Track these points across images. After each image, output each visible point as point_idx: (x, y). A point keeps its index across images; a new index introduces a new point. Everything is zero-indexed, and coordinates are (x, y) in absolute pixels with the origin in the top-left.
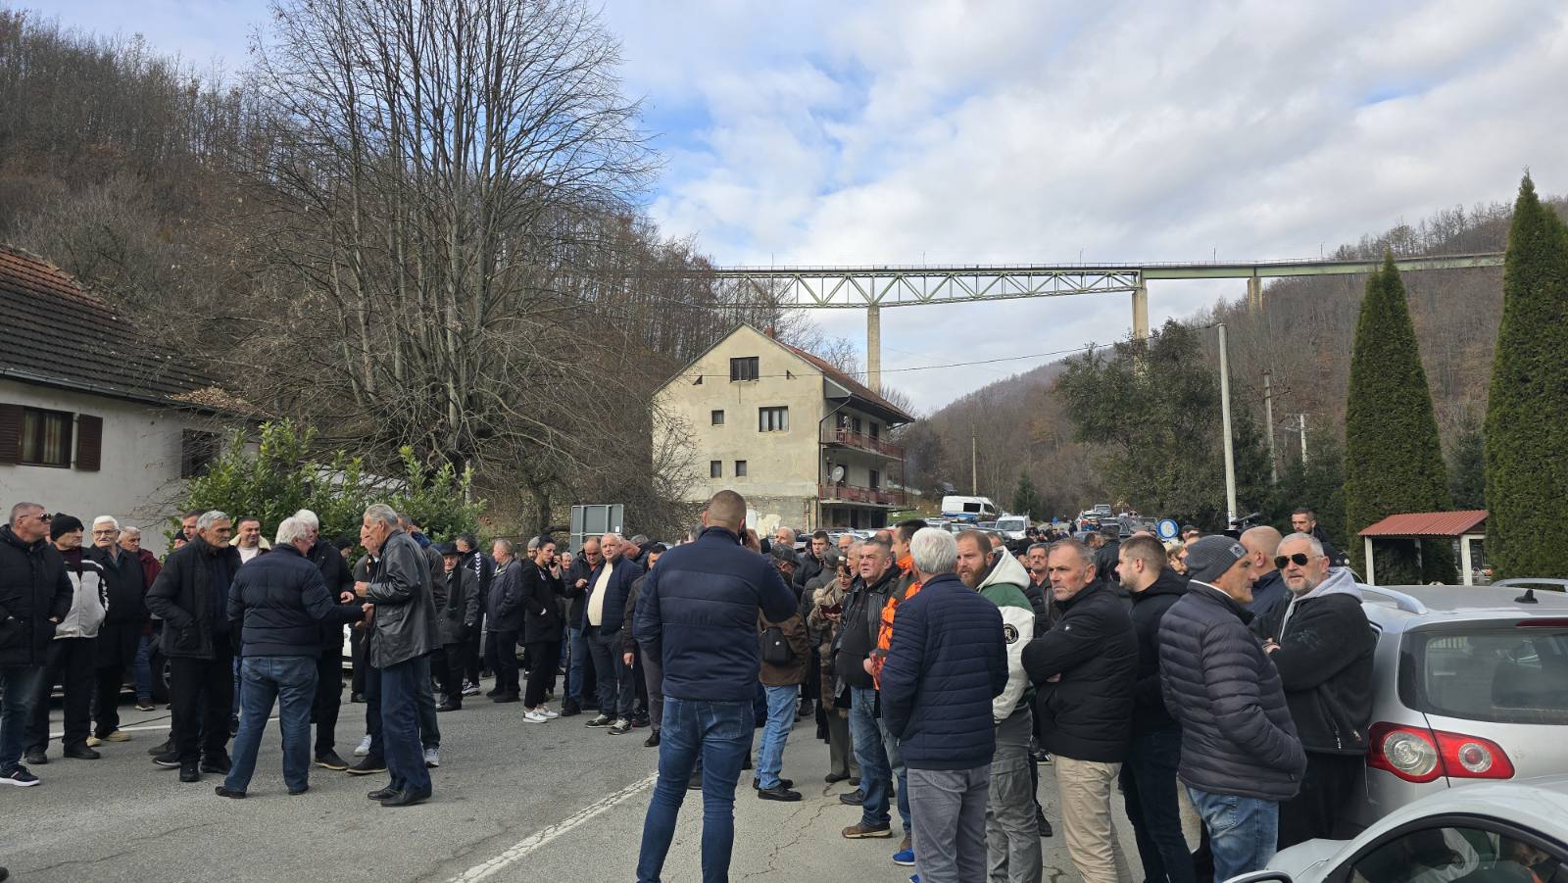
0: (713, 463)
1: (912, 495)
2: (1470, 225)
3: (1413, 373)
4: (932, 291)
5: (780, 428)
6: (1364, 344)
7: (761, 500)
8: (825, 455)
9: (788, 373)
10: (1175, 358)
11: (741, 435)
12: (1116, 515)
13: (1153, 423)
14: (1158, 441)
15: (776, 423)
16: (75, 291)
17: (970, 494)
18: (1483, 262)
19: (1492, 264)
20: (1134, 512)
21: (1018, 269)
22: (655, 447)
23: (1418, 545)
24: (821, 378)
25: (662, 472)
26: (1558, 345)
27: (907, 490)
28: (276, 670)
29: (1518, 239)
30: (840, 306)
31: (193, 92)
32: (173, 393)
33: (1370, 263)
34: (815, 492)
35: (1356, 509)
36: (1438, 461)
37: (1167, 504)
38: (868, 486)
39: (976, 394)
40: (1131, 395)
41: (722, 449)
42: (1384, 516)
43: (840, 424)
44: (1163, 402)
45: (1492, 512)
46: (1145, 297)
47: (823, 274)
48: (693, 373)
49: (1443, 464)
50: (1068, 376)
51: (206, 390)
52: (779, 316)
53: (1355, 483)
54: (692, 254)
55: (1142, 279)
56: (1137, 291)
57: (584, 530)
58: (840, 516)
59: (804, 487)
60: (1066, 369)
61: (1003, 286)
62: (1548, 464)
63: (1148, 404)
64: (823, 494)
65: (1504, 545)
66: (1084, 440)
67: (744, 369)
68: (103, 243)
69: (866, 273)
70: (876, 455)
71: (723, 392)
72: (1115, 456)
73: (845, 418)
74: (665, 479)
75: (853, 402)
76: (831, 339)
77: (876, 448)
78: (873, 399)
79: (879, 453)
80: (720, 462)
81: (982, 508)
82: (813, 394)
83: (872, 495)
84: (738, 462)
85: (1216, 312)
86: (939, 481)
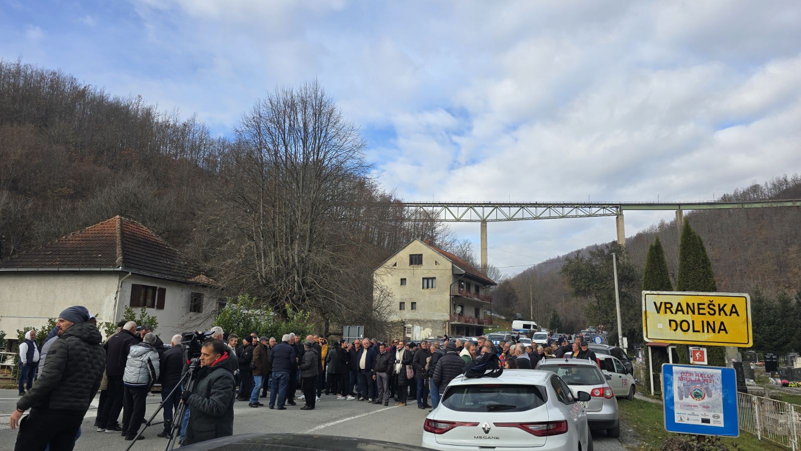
0: (401, 303)
1: (500, 319)
2: (791, 185)
4: (513, 214)
5: (432, 287)
7: (423, 321)
8: (453, 301)
9: (436, 262)
11: (414, 290)
13: (608, 289)
14: (610, 297)
15: (430, 285)
16: (153, 237)
17: (528, 320)
21: (557, 204)
22: (375, 298)
24: (451, 265)
25: (378, 309)
27: (498, 316)
30: (466, 221)
31: (166, 125)
32: (190, 278)
33: (740, 203)
34: (448, 318)
38: (474, 315)
39: (537, 266)
40: (596, 276)
41: (405, 297)
43: (460, 286)
46: (623, 219)
47: (458, 205)
48: (390, 262)
50: (567, 266)
51: (200, 276)
52: (435, 228)
54: (393, 198)
55: (621, 210)
56: (619, 216)
57: (348, 336)
58: (458, 330)
59: (443, 315)
60: (566, 263)
61: (550, 212)
63: (605, 280)
64: (452, 319)
66: (577, 296)
67: (416, 260)
68: (133, 200)
69: (480, 205)
70: (478, 301)
71: (406, 270)
72: (591, 304)
73: (463, 283)
74: (379, 313)
75: (466, 276)
76: (461, 239)
77: (478, 298)
78: (476, 274)
79: (479, 300)
80: (404, 303)
81: (532, 327)
82: (447, 271)
83: (476, 320)
84: (412, 303)
85: (660, 227)
86: (513, 312)
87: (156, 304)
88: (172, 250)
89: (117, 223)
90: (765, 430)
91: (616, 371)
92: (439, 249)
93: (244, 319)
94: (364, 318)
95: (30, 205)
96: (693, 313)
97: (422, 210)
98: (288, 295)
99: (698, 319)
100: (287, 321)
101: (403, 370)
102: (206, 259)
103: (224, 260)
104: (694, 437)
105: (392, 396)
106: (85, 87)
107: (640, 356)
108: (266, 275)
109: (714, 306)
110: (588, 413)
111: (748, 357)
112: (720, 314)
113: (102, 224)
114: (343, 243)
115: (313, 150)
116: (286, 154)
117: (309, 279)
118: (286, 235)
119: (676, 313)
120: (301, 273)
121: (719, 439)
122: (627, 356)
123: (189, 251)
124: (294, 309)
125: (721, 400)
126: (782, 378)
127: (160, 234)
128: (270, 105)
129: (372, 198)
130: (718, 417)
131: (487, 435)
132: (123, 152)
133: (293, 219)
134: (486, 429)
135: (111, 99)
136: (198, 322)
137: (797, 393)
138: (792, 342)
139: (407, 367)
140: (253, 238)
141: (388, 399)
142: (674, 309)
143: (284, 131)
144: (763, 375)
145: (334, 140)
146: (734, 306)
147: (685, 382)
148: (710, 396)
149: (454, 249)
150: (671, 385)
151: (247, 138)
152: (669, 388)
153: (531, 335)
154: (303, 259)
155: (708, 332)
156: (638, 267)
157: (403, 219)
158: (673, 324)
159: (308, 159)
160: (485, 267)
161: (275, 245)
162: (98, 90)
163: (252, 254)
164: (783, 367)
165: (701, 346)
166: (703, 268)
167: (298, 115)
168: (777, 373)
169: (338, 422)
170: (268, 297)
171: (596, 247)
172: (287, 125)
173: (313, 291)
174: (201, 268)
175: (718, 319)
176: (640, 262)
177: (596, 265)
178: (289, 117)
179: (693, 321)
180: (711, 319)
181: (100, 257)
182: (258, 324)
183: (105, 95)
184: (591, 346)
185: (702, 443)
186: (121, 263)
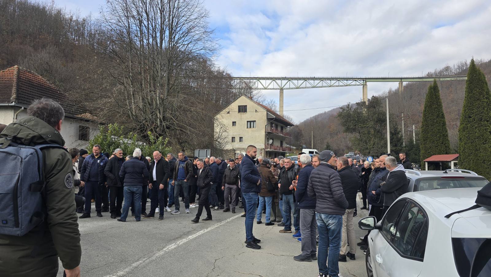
0: (232, 138)
1: (293, 149)
3: (441, 114)
4: (300, 85)
5: (253, 127)
6: (427, 106)
8: (267, 136)
9: (256, 110)
10: (375, 108)
11: (241, 130)
12: (356, 155)
13: (367, 127)
14: (369, 133)
16: (47, 84)
17: (311, 148)
20: (361, 154)
21: (327, 78)
22: (215, 133)
23: (441, 164)
24: (266, 112)
25: (218, 140)
26: (479, 107)
27: (292, 147)
28: (135, 189)
29: (469, 77)
30: (271, 89)
31: (71, 20)
32: (77, 115)
34: (264, 147)
35: (423, 154)
36: (447, 140)
37: (371, 152)
38: (280, 145)
39: (313, 117)
40: (361, 119)
41: (235, 134)
42: (431, 155)
43: (272, 126)
44: (371, 121)
45: (460, 154)
46: (367, 87)
47: (266, 79)
48: (227, 110)
49: (449, 141)
50: (341, 112)
51: (86, 114)
52: (252, 92)
53: (423, 146)
54: (225, 72)
55: (366, 82)
56: (364, 86)
58: (271, 154)
59: (260, 145)
60: (341, 110)
61: (322, 84)
62: (476, 141)
63: (366, 121)
64: (266, 148)
65: (463, 164)
66: (346, 132)
67: (242, 109)
68: (46, 67)
69: (279, 79)
71: (235, 116)
72: (355, 137)
74: (219, 142)
75: (276, 120)
76: (268, 99)
77: (282, 134)
78: (281, 119)
79: (283, 135)
80: (235, 137)
82: (264, 117)
83: (281, 148)
84: (240, 138)
86: (301, 144)
88: (63, 94)
89: (15, 71)
92: (257, 103)
97: (243, 81)
98: (152, 128)
100: (150, 145)
108: (136, 113)
113: (3, 72)
117: (168, 115)
120: (161, 111)
129: (211, 72)
140: (124, 84)
157: (231, 86)
163: (124, 96)
174: (87, 108)
177: (360, 112)
186: (14, 100)
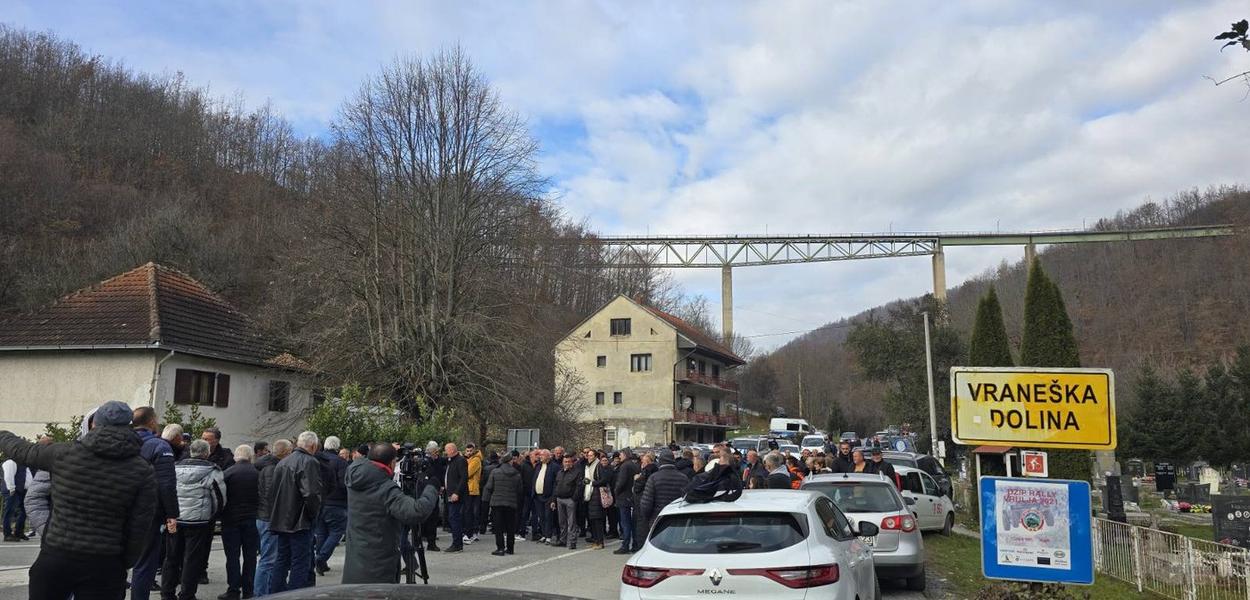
0: (598, 394)
1: (752, 416)
2: (1205, 202)
4: (772, 255)
5: (646, 369)
7: (632, 421)
8: (678, 389)
9: (652, 330)
11: (618, 374)
13: (916, 369)
14: (920, 382)
15: (643, 366)
17: (793, 417)
18: (1215, 233)
19: (1221, 234)
21: (840, 238)
22: (557, 387)
24: (675, 334)
25: (561, 404)
27: (748, 412)
30: (700, 266)
32: (268, 359)
33: (1124, 233)
34: (671, 415)
38: (710, 410)
40: (899, 348)
41: (604, 384)
43: (690, 367)
46: (943, 260)
47: (687, 242)
48: (581, 331)
51: (283, 355)
52: (651, 278)
54: (585, 231)
55: (940, 246)
56: (937, 255)
58: (687, 433)
59: (663, 412)
61: (829, 250)
63: (914, 354)
64: (677, 417)
66: (869, 379)
67: (621, 327)
68: (175, 239)
69: (720, 240)
70: (717, 390)
71: (606, 344)
72: (891, 391)
73: (693, 363)
74: (563, 408)
75: (699, 351)
76: (690, 295)
77: (717, 384)
78: (714, 348)
79: (719, 388)
80: (603, 393)
81: (801, 428)
82: (669, 345)
83: (714, 418)
84: (615, 394)
85: (999, 271)
86: (773, 405)
87: (215, 400)
88: (238, 315)
89: (149, 274)
90: (1148, 578)
91: (925, 491)
92: (657, 311)
93: (352, 420)
94: (541, 417)
95: (12, 248)
96: (1028, 398)
97: (630, 249)
98: (421, 384)
99: (1035, 409)
100: (420, 424)
101: (596, 494)
102: (294, 328)
103: (321, 330)
104: (1025, 586)
105: (583, 535)
106: (93, 60)
107: (964, 469)
108: (386, 352)
109: (1059, 388)
110: (875, 554)
111: (1131, 468)
112: (1068, 401)
113: (126, 276)
114: (506, 302)
115: (455, 156)
116: (413, 162)
117: (453, 357)
118: (415, 291)
119: (1002, 400)
120: (441, 348)
121: (1063, 588)
122: (943, 469)
123: (264, 318)
124: (431, 405)
125: (1068, 529)
126: (1180, 499)
127: (220, 291)
128: (385, 86)
129: (552, 231)
130: (1063, 555)
131: (717, 588)
132: (156, 162)
133: (426, 265)
134: (716, 579)
135: (134, 78)
136: (283, 427)
137: (1203, 522)
138: (1199, 444)
139: (601, 489)
140: (364, 295)
141: (575, 539)
142: (998, 394)
143: (408, 126)
144: (1152, 496)
145: (489, 141)
146: (1089, 388)
147: (1014, 504)
148: (1051, 523)
149: (682, 310)
150: (993, 508)
151: (350, 137)
152: (989, 513)
153: (798, 440)
154: (442, 327)
155: (1049, 427)
156: (965, 333)
157: (601, 265)
158: (997, 416)
159: (448, 169)
160: (729, 336)
161: (400, 306)
162: (114, 64)
163: (363, 321)
164: (1182, 483)
165: (1039, 449)
166: (1060, 332)
167: (431, 101)
168: (1173, 492)
169: (497, 574)
170: (389, 386)
171: (900, 303)
172: (413, 117)
173: (459, 377)
174: (284, 343)
175: (1065, 407)
176: (966, 327)
177: (899, 332)
178: (417, 103)
179: (1027, 412)
180: (1054, 408)
181: (124, 328)
182: (375, 428)
183: (124, 72)
184: (887, 455)
185: (1038, 593)
186: (158, 336)
